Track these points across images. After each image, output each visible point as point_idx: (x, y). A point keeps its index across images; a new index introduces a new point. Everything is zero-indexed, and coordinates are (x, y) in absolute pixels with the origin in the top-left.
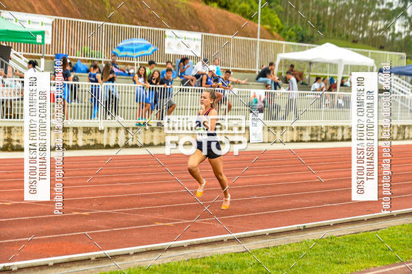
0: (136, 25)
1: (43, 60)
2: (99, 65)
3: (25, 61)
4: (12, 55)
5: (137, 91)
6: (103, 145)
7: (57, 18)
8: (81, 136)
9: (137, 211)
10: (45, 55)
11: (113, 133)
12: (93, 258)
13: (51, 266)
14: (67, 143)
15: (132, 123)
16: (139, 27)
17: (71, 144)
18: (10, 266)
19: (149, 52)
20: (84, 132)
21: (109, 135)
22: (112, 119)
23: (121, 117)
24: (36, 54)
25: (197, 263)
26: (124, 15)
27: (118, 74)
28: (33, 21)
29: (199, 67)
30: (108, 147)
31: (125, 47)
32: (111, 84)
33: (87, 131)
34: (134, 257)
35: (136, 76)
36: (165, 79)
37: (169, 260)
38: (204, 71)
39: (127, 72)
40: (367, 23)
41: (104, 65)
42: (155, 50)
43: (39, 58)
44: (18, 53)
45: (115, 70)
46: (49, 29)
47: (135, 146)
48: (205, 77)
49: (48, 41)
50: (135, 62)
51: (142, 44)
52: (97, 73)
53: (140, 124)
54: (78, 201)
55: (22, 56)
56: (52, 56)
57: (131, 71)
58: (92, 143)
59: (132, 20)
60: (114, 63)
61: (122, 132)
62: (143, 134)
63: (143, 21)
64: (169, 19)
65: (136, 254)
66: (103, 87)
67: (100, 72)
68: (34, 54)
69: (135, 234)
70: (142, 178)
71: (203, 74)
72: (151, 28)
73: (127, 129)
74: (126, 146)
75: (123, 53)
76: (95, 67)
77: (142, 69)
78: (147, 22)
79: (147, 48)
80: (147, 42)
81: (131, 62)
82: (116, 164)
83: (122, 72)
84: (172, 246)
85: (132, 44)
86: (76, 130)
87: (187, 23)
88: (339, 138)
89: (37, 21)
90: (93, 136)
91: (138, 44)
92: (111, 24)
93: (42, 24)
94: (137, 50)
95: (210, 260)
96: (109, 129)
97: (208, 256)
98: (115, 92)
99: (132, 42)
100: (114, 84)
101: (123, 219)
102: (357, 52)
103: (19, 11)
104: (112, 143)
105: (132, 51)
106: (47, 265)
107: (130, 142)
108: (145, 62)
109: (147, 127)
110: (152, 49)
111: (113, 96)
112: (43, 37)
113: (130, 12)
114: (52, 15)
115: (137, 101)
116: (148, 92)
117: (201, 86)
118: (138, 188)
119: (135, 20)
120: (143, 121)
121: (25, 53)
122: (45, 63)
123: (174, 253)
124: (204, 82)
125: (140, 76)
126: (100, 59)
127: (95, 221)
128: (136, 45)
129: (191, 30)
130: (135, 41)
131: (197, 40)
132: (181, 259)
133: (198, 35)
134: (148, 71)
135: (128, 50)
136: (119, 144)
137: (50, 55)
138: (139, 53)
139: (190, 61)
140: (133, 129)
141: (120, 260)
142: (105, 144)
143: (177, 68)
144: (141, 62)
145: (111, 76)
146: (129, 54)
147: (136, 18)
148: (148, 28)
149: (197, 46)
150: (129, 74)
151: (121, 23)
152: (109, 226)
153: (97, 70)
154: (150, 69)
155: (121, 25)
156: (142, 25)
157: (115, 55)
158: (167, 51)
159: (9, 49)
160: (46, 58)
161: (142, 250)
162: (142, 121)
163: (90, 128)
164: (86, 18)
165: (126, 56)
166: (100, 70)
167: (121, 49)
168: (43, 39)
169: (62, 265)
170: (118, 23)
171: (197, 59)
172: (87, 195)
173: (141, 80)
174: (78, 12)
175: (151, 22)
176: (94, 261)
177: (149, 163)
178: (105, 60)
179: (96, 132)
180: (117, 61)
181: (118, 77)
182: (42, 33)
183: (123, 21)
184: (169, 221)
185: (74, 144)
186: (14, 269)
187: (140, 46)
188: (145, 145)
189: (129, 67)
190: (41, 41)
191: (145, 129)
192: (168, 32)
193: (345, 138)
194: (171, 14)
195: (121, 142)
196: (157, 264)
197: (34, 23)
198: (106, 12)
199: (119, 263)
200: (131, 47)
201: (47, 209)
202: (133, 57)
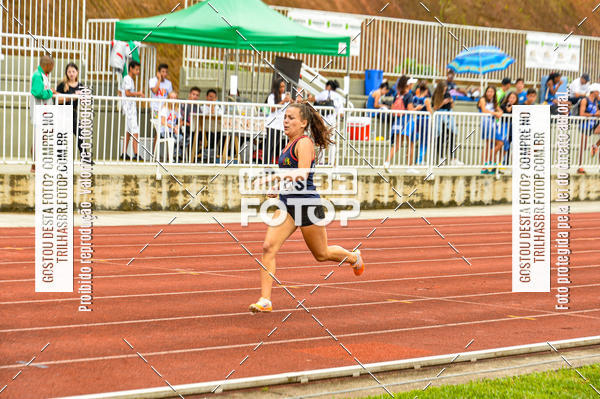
0: (483, 25)
1: (347, 80)
2: (428, 85)
3: (322, 81)
4: (303, 72)
5: (484, 123)
6: (432, 202)
7: (368, 17)
8: (400, 188)
9: (480, 299)
10: (351, 72)
11: (448, 184)
12: (417, 367)
13: (357, 378)
14: (381, 199)
15: (475, 170)
16: (488, 29)
17: (386, 200)
18: (297, 377)
19: (502, 65)
20: (405, 183)
21: (442, 187)
22: (446, 164)
23: (460, 160)
24: (338, 71)
25: (570, 375)
26: (465, 11)
27: (456, 98)
28: (334, 23)
29: (576, 87)
30: (440, 205)
31: (468, 59)
32: (445, 113)
33: (410, 181)
34: (477, 365)
35: (483, 100)
37: (528, 371)
38: (583, 93)
39: (469, 95)
41: (435, 85)
42: (511, 63)
43: (341, 76)
44: (312, 70)
45: (453, 93)
46: (354, 33)
47: (480, 204)
48: (584, 101)
49: (355, 51)
50: (482, 81)
51: (492, 54)
52: (426, 97)
53: (486, 172)
54: (397, 284)
55: (317, 74)
56: (361, 72)
57: (476, 94)
58: (417, 199)
59: (478, 19)
60: (450, 83)
61: (461, 183)
62: (491, 186)
63: (493, 21)
64: (532, 17)
65: (480, 360)
66: (435, 117)
67: (429, 95)
68: (334, 70)
69: (480, 332)
70: (490, 250)
71: (582, 97)
72: (505, 31)
73: (468, 179)
74: (467, 203)
75: (464, 68)
76: (423, 88)
77: (490, 89)
78: (500, 21)
79: (499, 59)
80: (499, 51)
81: (475, 80)
82: (451, 229)
83: (461, 95)
84: (533, 350)
85: (477, 54)
86: (393, 180)
87: (559, 22)
89: (339, 22)
90: (419, 188)
91: (487, 54)
92: (448, 25)
93: (347, 27)
94: (485, 63)
95: (590, 370)
96: (441, 178)
97: (588, 365)
98: (452, 125)
99: (476, 51)
100: (451, 113)
101: (460, 310)
103: (313, 8)
104: (446, 199)
105: (477, 64)
106: (351, 376)
107: (473, 199)
108: (496, 81)
109: (498, 176)
110: (506, 61)
111: (448, 131)
112: (348, 44)
113: (475, 7)
114: (362, 13)
115: (483, 137)
116: (499, 123)
117: (578, 115)
118: (484, 265)
119: (481, 20)
120: (493, 166)
121: (321, 69)
122: (351, 84)
123: (536, 361)
124: (583, 108)
125: (488, 101)
126: (430, 77)
127: (421, 312)
128: (483, 55)
129: (564, 32)
130: (482, 50)
131: (574, 46)
132: (546, 368)
133: (575, 40)
134: (500, 93)
135: (471, 63)
136: (456, 200)
137: (357, 72)
138: (487, 68)
139: (563, 78)
140: (478, 178)
141: (458, 370)
142: (436, 201)
143: (543, 88)
144: (489, 80)
145: (446, 101)
146: (473, 68)
147: (484, 17)
148: (502, 30)
149: (573, 57)
150: (472, 98)
151: (461, 24)
152: (441, 320)
153: (426, 92)
154: (504, 91)
155: (462, 27)
156: (493, 26)
158: (529, 64)
159: (298, 63)
160: (352, 76)
161: (489, 356)
162: (490, 167)
163: (415, 177)
164: (410, 18)
165: (468, 72)
166: (429, 93)
167: (461, 62)
168: (348, 49)
170: (456, 23)
171: (573, 75)
172: (409, 275)
173: (489, 106)
174: (399, 9)
175: (505, 22)
176: (418, 370)
177: (500, 228)
178: (438, 78)
179: (423, 183)
180: (455, 79)
181: (456, 102)
182: (347, 40)
183: (464, 21)
184: (529, 313)
185: (391, 200)
186: (303, 381)
187: (489, 57)
188: (494, 203)
189: (472, 88)
190: (344, 52)
191: (495, 179)
192: (533, 36)
194: (535, 8)
195: (460, 198)
196: (512, 375)
197: (335, 25)
198: (440, 7)
199: (455, 374)
200: (475, 59)
201: (351, 295)
202: (478, 74)
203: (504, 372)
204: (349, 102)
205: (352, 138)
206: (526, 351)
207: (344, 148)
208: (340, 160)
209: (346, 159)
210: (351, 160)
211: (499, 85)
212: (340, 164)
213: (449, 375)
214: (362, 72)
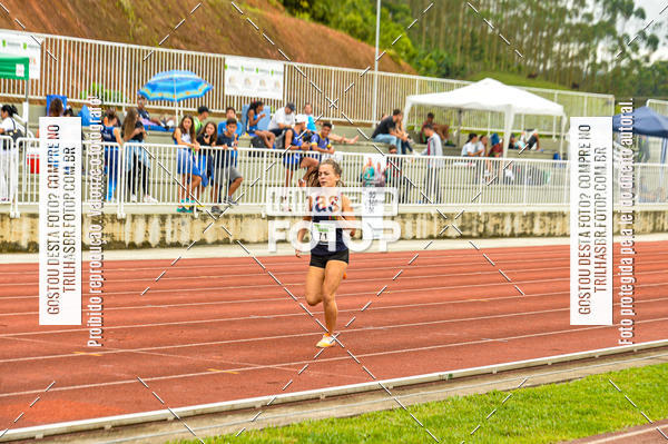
0: (178, 48)
1: (26, 105)
2: (118, 113)
5: (180, 155)
6: (124, 243)
7: (50, 36)
8: (87, 228)
9: (178, 351)
10: (30, 97)
11: (141, 223)
12: (108, 427)
13: (39, 440)
15: (171, 208)
16: (183, 52)
19: (198, 92)
21: (134, 227)
22: (139, 201)
23: (153, 197)
24: (16, 96)
25: (277, 435)
26: (157, 32)
27: (147, 128)
28: (11, 41)
29: (280, 117)
30: (133, 246)
31: (161, 84)
32: (137, 144)
34: (175, 424)
35: (178, 131)
36: (224, 137)
37: (231, 430)
38: (287, 124)
39: (163, 125)
40: (552, 46)
41: (126, 113)
42: (209, 90)
43: (20, 101)
45: (145, 122)
46: (35, 55)
47: (177, 245)
48: (290, 133)
49: (35, 73)
50: (177, 109)
51: (187, 79)
52: (115, 126)
53: (184, 210)
54: (85, 335)
56: (41, 98)
57: (170, 124)
58: (107, 240)
59: (172, 40)
60: (141, 110)
61: (155, 222)
62: (188, 225)
63: (188, 43)
64: (231, 39)
65: (178, 419)
66: (125, 148)
67: (119, 124)
68: (12, 95)
69: (177, 388)
70: (188, 296)
71: (286, 129)
72: (202, 54)
73: (163, 218)
74: (162, 244)
75: (157, 95)
76: (111, 116)
77: (187, 119)
78: (197, 43)
79: (195, 85)
80: (196, 77)
81: (170, 108)
82: (145, 273)
83: (155, 125)
84: (236, 407)
85: (171, 79)
87: (261, 46)
88: (507, 231)
89: (16, 42)
90: (109, 228)
91: (182, 79)
92: (138, 47)
93: (25, 47)
94: (180, 89)
95: (298, 429)
96: (133, 217)
97: (295, 423)
98: (144, 158)
99: (171, 76)
100: (143, 144)
101: (155, 363)
102: (535, 93)
104: (139, 240)
105: (172, 90)
106: (33, 438)
107: (169, 239)
108: (193, 109)
109: (196, 215)
110: (204, 87)
111: (140, 163)
112: (27, 67)
113: (168, 27)
114: (42, 32)
115: (179, 172)
116: (197, 157)
117: (284, 147)
118: (181, 313)
119: (176, 41)
120: (190, 204)
122: (30, 111)
123: (239, 419)
124: (288, 140)
125: (184, 131)
126: (119, 104)
127: (111, 366)
128: (177, 80)
129: (266, 56)
130: (176, 75)
131: (277, 73)
132: (250, 427)
133: (278, 66)
134: (197, 123)
135: (164, 89)
136: (150, 241)
137: (38, 97)
138: (183, 94)
139: (266, 107)
140: (173, 216)
141: (153, 430)
142: (127, 242)
143: (244, 118)
144: (186, 109)
145: (137, 131)
146: (167, 95)
147: (178, 38)
148: (198, 54)
149: (276, 84)
150: (167, 128)
151: (153, 45)
152: (134, 375)
153: (115, 121)
154: (201, 120)
155: (153, 49)
156: (189, 49)
157: (143, 97)
158: (228, 92)
160: (31, 102)
161: (188, 414)
162: (187, 205)
163: (104, 216)
164: (97, 38)
165: (161, 99)
166: (118, 121)
167: (154, 87)
168: (26, 72)
169: (56, 439)
170: (148, 45)
171: (276, 104)
173: (186, 138)
174: (84, 28)
175: (202, 44)
176: (109, 431)
177: (199, 272)
178: (128, 105)
179: (113, 222)
180: (147, 106)
181: (149, 132)
182: (26, 62)
184: (231, 367)
187: (184, 83)
188: (192, 244)
189: (167, 116)
190: (23, 75)
191: (193, 218)
192: (231, 60)
193: (516, 232)
194: (234, 30)
195: (154, 239)
196: (212, 435)
197: (11, 44)
198: (129, 26)
199: (150, 435)
200: (169, 84)
201: (32, 347)
202: (172, 101)
203: (204, 432)
204: (28, 132)
205: (32, 172)
206: (229, 408)
207: (24, 183)
208: (20, 196)
209: (26, 195)
210: (32, 195)
211: (195, 114)
212: (20, 200)
213: (143, 435)
214: (43, 98)
